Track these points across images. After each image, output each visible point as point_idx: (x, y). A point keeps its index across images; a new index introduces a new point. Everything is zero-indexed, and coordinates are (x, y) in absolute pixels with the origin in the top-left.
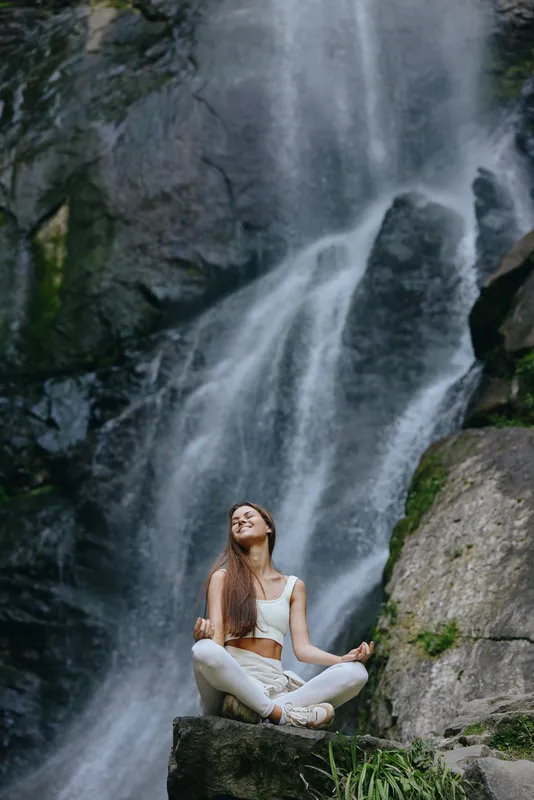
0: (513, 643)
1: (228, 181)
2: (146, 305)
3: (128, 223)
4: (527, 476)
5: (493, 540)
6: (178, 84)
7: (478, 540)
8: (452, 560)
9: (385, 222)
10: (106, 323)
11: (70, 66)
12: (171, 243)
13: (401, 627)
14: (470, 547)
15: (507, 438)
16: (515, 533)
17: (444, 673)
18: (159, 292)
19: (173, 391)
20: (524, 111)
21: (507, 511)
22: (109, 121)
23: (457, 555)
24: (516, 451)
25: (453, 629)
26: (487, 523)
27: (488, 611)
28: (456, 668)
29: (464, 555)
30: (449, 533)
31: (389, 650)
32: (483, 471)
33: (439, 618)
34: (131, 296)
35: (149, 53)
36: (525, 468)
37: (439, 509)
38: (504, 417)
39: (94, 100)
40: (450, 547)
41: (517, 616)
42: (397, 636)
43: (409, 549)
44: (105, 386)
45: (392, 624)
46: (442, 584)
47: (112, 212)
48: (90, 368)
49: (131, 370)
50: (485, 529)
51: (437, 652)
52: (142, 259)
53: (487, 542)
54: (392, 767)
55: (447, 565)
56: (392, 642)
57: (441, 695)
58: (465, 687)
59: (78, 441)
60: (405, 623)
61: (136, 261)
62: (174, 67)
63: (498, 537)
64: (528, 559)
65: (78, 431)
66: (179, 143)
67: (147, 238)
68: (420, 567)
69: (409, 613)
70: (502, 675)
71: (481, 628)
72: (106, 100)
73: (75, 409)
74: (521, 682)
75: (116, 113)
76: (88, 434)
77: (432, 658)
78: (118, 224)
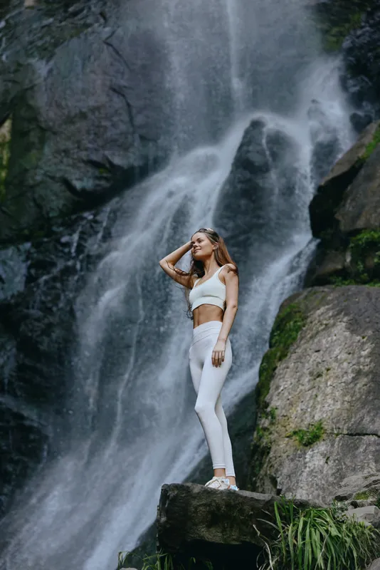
0: (365, 438)
1: (128, 105)
2: (68, 194)
3: (55, 133)
4: (368, 320)
5: (345, 364)
6: (93, 32)
7: (335, 365)
8: (315, 379)
9: (244, 137)
10: (39, 206)
11: (13, 17)
12: (86, 149)
13: (280, 426)
14: (328, 370)
15: (350, 293)
16: (362, 360)
17: (315, 458)
18: (78, 185)
19: (89, 256)
20: (345, 59)
21: (355, 344)
22: (42, 58)
23: (319, 375)
24: (358, 302)
25: (320, 428)
26: (340, 352)
27: (345, 415)
28: (324, 455)
29: (324, 376)
30: (312, 360)
31: (271, 443)
32: (334, 316)
33: (308, 420)
34: (57, 187)
35: (71, 9)
36: (366, 314)
37: (302, 342)
38: (340, 278)
39: (31, 43)
40: (314, 369)
41: (367, 419)
42: (277, 432)
43: (281, 372)
44: (38, 252)
45: (272, 424)
46: (309, 396)
47: (43, 125)
48: (27, 239)
49: (58, 241)
50: (339, 357)
51: (309, 444)
52: (65, 160)
53: (342, 366)
54: (319, 520)
55: (312, 382)
56: (272, 437)
57: (314, 474)
58: (331, 468)
59: (18, 292)
60: (282, 424)
61: (62, 162)
62: (89, 21)
63: (349, 363)
64: (373, 378)
65: (18, 284)
66: (93, 76)
67: (69, 145)
68: (291, 384)
69: (285, 416)
70: (359, 460)
71: (341, 427)
72: (40, 43)
73: (16, 269)
74: (373, 465)
75: (47, 53)
76: (26, 286)
77: (305, 448)
78: (48, 134)
